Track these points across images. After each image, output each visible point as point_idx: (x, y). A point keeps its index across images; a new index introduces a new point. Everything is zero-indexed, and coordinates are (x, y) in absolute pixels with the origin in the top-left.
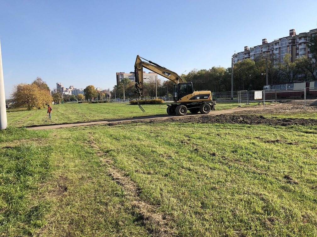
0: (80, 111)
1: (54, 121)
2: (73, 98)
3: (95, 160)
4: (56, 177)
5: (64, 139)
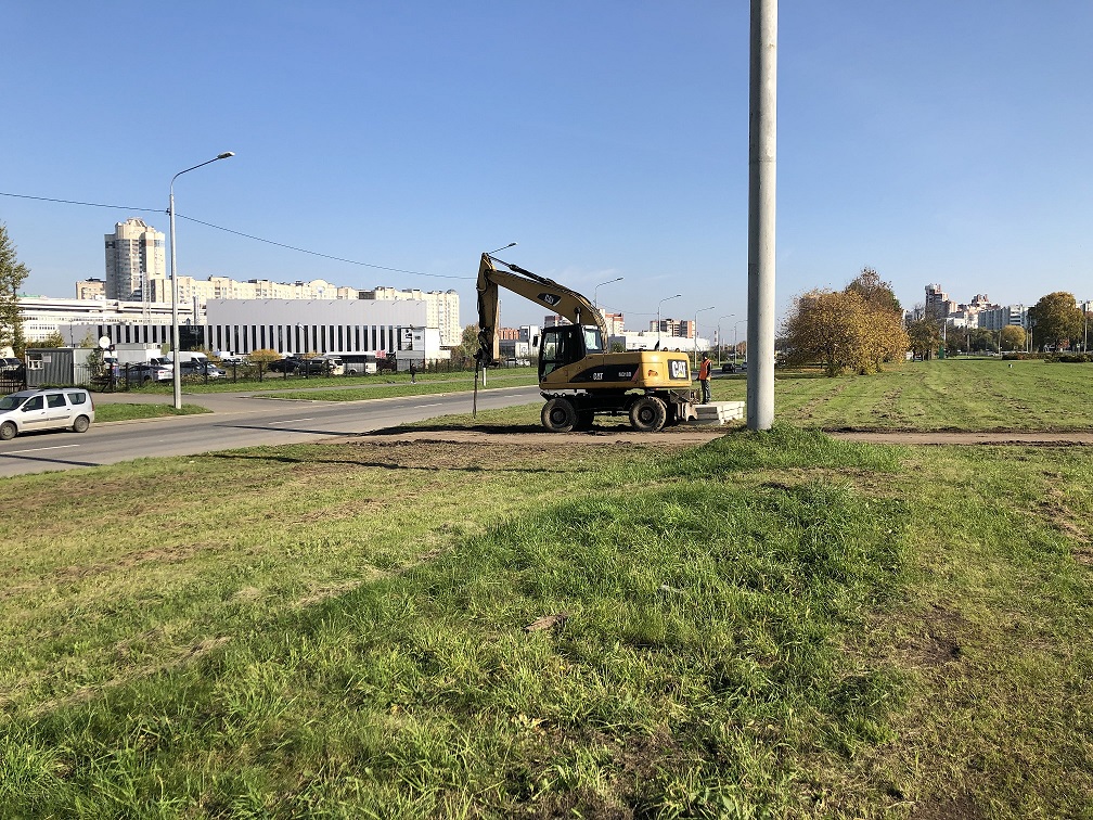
0: (1007, 388)
1: (911, 419)
2: (983, 340)
3: (1072, 579)
4: (922, 603)
5: (949, 483)
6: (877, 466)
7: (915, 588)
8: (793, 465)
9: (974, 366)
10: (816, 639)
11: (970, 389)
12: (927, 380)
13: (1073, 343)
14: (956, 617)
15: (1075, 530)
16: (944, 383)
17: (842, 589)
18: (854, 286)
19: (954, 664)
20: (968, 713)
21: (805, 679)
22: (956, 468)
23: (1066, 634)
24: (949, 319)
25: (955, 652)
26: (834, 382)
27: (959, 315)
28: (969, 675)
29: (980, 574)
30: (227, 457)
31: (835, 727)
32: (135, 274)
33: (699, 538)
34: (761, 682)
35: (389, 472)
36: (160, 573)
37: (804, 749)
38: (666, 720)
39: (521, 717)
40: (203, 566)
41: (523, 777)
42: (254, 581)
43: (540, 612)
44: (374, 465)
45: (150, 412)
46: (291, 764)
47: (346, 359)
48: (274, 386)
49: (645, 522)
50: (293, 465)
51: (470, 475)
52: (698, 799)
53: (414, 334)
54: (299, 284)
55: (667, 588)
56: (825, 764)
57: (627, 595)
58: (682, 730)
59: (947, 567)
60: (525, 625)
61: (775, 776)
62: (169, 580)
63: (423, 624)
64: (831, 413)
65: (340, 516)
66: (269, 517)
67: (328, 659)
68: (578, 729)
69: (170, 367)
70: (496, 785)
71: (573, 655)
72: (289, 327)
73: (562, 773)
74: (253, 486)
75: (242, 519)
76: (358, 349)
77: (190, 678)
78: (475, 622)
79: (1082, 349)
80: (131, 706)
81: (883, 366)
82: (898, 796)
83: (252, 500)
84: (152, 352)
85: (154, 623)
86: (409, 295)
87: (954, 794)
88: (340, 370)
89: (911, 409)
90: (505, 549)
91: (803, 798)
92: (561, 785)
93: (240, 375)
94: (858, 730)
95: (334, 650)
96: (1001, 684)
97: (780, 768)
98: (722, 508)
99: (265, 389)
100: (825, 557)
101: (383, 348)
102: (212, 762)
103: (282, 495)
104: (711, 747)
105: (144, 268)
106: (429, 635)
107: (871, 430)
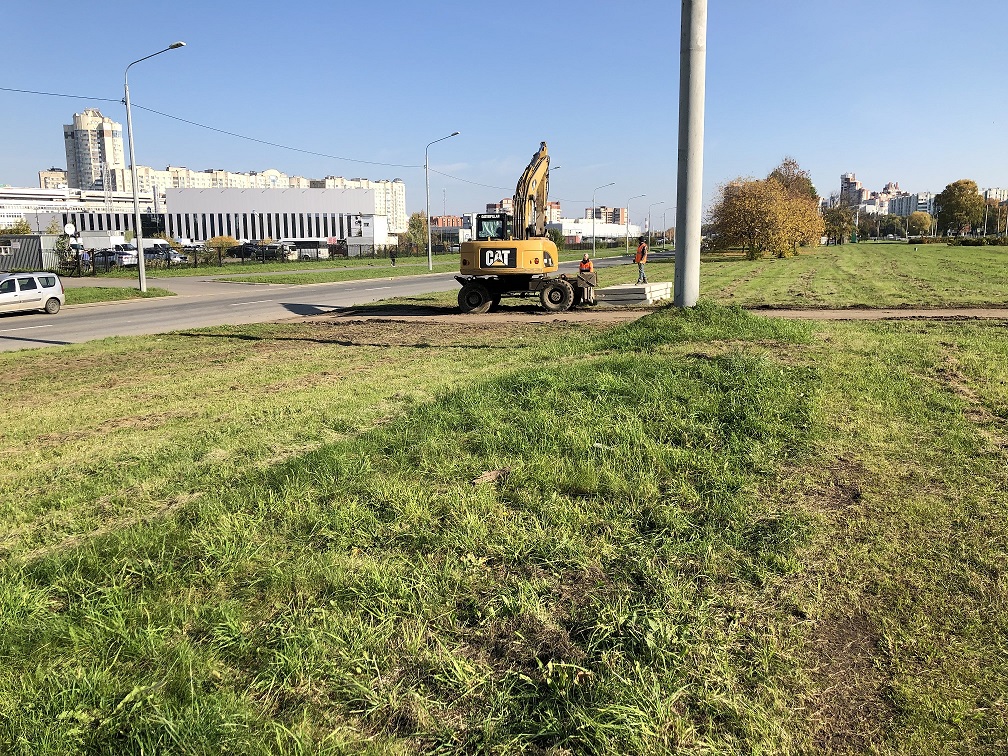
0: (912, 269)
1: (824, 297)
2: (892, 226)
3: (962, 434)
4: (829, 457)
5: (857, 353)
6: (792, 338)
7: (822, 444)
8: (715, 338)
9: (883, 249)
10: (733, 488)
11: (878, 270)
12: (840, 263)
13: (974, 228)
14: (859, 468)
15: (967, 393)
16: (855, 265)
17: (758, 445)
18: (775, 174)
19: (855, 507)
20: (866, 547)
21: (722, 521)
22: (861, 340)
23: (955, 481)
24: (861, 206)
25: (856, 497)
26: (754, 265)
27: (871, 202)
28: (867, 516)
29: (881, 431)
30: (192, 335)
31: (749, 561)
32: (95, 164)
33: (629, 402)
34: (683, 525)
35: (344, 348)
36: (136, 438)
37: (721, 580)
38: (599, 557)
39: (469, 555)
40: (173, 432)
41: (471, 606)
42: (223, 444)
43: (485, 467)
44: (329, 342)
45: (118, 294)
46: (263, 598)
47: (299, 245)
48: (233, 270)
49: (580, 390)
50: (254, 342)
51: (420, 351)
52: (626, 622)
53: (363, 221)
54: (253, 174)
55: (599, 445)
56: (739, 591)
57: (563, 453)
58: (612, 566)
59: (852, 426)
60: (472, 478)
61: (694, 602)
62: (145, 445)
63: (379, 478)
64: (754, 292)
65: (299, 387)
66: (234, 388)
67: (294, 510)
68: (521, 565)
69: (134, 253)
70: (447, 613)
71: (514, 503)
72: (245, 215)
73: (506, 601)
74: (217, 361)
75: (209, 391)
76: (310, 235)
77: (168, 528)
78: (426, 477)
79: (982, 233)
80: (116, 551)
81: (800, 250)
82: (802, 616)
83: (217, 374)
84: (116, 239)
85: (132, 481)
86: (357, 184)
87: (851, 614)
88: (294, 256)
89: (824, 289)
90: (453, 415)
91: (720, 619)
92: (506, 612)
93: (201, 260)
94: (769, 563)
95: (298, 502)
96: (895, 523)
97: (700, 596)
98: (649, 376)
99: (224, 273)
100: (743, 417)
101: (334, 234)
102: (193, 597)
103: (244, 369)
104: (639, 579)
105: (103, 158)
106: (385, 487)
107: (788, 308)
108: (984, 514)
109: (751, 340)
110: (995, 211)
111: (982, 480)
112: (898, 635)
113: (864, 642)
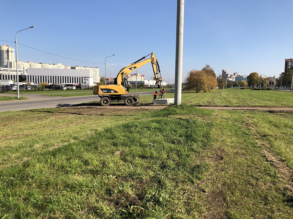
0: (241, 96)
1: (217, 103)
2: (236, 84)
3: (251, 141)
4: (215, 147)
5: (224, 119)
6: (207, 114)
7: (213, 143)
8: (185, 114)
9: (233, 91)
10: (188, 156)
11: (232, 96)
12: (221, 94)
13: (258, 85)
14: (223, 150)
15: (254, 130)
16: (226, 94)
17: (195, 144)
18: (204, 69)
19: (221, 161)
20: (223, 172)
21: (184, 165)
22: (226, 115)
23: (249, 154)
24: (228, 78)
25: (222, 158)
26: (198, 94)
27: (230, 77)
28: (224, 164)
29: (230, 140)
30: (32, 111)
31: (191, 176)
32: (6, 60)
33: (160, 131)
34: (173, 166)
35: (78, 115)
36: (12, 141)
37: (183, 182)
38: (148, 176)
39: (110, 176)
40: (24, 139)
41: (110, 190)
42: (39, 143)
43: (117, 150)
44: (74, 113)
45: (10, 99)
46: (47, 189)
47: (67, 85)
48: (46, 92)
49: (146, 128)
50: (51, 113)
51: (101, 116)
52: (155, 194)
53: (86, 79)
54: (54, 64)
55: (151, 143)
56: (187, 185)
57: (140, 146)
58: (152, 178)
59: (222, 139)
60: (113, 153)
61: (175, 188)
62: (15, 143)
63: (86, 153)
64: (196, 102)
65: (64, 127)
66: (44, 127)
67: (59, 162)
68: (125, 179)
69: (16, 86)
70: (103, 192)
71: (125, 160)
72: (51, 76)
73: (120, 189)
74: (40, 119)
75: (36, 127)
76: (70, 83)
77: (19, 168)
78: (100, 153)
79: (260, 87)
80: (2, 175)
81: (210, 90)
82: (205, 192)
83: (39, 122)
84: (11, 82)
85: (10, 154)
86: (85, 68)
87: (218, 191)
88: (65, 88)
89: (217, 101)
90: (109, 135)
91: (181, 193)
92: (120, 192)
93: (37, 89)
94: (196, 177)
95: (61, 160)
96: (232, 166)
97: (177, 186)
98: (166, 124)
99: (43, 93)
100: (192, 136)
101: (77, 83)
102: (25, 188)
103: (48, 121)
104: (159, 182)
105: (8, 58)
106: (87, 156)
107: (206, 106)
108: (256, 163)
109: (195, 114)
110: (263, 81)
111: (256, 154)
112: (231, 197)
113: (221, 199)
